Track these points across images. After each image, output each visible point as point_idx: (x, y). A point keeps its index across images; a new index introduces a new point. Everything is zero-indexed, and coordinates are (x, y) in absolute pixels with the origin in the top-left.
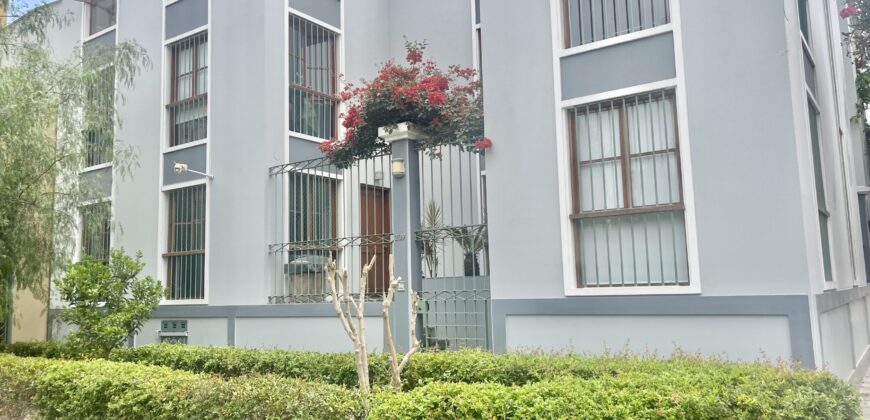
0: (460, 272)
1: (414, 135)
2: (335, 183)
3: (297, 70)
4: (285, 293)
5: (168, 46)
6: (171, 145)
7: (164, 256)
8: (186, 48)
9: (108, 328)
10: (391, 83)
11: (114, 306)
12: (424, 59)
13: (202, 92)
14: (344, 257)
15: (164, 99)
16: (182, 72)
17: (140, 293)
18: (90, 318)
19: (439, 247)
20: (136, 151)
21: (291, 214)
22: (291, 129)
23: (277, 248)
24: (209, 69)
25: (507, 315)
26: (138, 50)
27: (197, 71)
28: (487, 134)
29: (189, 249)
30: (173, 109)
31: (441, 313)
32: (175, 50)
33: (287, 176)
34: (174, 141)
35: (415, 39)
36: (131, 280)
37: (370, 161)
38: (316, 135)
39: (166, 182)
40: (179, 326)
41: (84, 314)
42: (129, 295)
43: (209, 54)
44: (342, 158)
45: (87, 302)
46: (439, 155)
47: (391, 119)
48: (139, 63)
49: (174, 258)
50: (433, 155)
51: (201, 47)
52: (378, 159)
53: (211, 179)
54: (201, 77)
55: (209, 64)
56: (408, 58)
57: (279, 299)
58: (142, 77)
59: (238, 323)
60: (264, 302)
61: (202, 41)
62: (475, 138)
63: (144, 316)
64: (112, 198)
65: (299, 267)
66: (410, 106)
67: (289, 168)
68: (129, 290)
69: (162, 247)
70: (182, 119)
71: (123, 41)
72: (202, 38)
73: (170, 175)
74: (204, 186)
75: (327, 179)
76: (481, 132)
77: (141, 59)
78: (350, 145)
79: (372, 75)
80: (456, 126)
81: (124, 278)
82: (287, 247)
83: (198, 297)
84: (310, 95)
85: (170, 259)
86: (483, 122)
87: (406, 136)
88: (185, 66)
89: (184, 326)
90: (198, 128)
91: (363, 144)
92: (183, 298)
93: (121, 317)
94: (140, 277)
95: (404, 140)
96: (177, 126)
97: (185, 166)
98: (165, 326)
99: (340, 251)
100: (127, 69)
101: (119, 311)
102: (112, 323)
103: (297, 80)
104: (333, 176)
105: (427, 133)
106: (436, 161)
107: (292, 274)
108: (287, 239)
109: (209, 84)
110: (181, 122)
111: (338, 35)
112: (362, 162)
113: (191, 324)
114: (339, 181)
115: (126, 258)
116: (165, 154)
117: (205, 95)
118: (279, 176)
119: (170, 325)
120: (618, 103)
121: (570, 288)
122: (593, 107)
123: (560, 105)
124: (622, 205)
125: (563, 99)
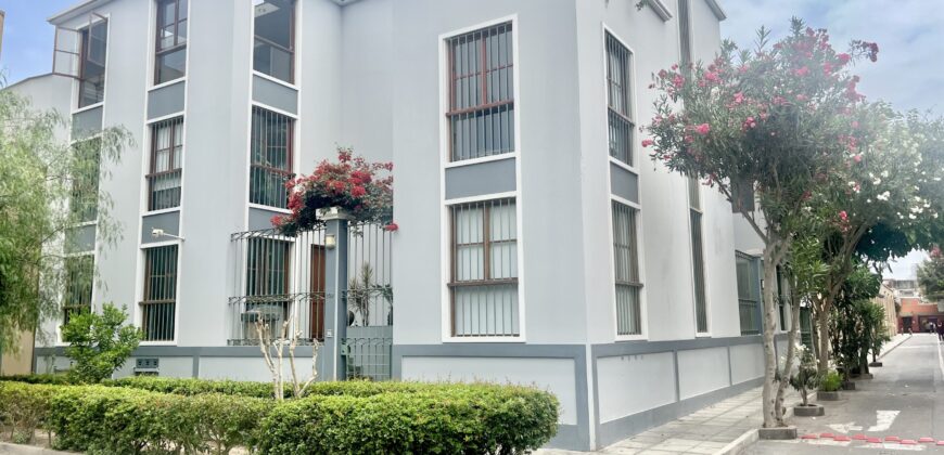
1: (343, 216)
2: (287, 245)
3: (259, 151)
4: (242, 337)
5: (149, 125)
6: (150, 210)
7: (140, 304)
8: (166, 127)
9: (101, 363)
10: (323, 179)
11: (104, 346)
12: (353, 157)
13: (177, 167)
15: (145, 170)
16: (161, 148)
17: (124, 337)
18: (87, 355)
19: (372, 301)
21: (249, 271)
22: (251, 201)
23: (234, 300)
24: (184, 147)
25: (403, 356)
26: (125, 132)
27: (173, 149)
28: (396, 220)
29: (162, 298)
30: (153, 179)
32: (155, 128)
33: (245, 242)
34: (152, 206)
35: (346, 147)
36: (117, 327)
37: (310, 233)
38: (272, 205)
39: (143, 242)
40: (152, 363)
41: (82, 351)
42: (116, 338)
43: (185, 134)
44: (291, 230)
45: (84, 344)
46: (362, 234)
47: (326, 203)
48: (126, 143)
49: (149, 305)
50: (356, 233)
51: (178, 127)
52: (316, 232)
53: (183, 241)
54: (177, 153)
55: (184, 143)
56: (340, 158)
57: (237, 342)
58: (127, 153)
59: (202, 361)
60: (225, 344)
61: (179, 122)
62: (387, 219)
63: (127, 354)
64: (95, 252)
65: (252, 316)
66: (340, 196)
67: (247, 235)
68: (116, 335)
69: (139, 296)
70: (159, 187)
71: (111, 125)
72: (180, 120)
73: (147, 236)
74: (177, 246)
75: (282, 242)
76: (391, 217)
77: (127, 139)
78: (295, 221)
79: (310, 173)
80: (374, 212)
81: (113, 324)
82: (244, 300)
83: (169, 339)
85: (145, 307)
86: (392, 212)
87: (336, 217)
88: (164, 142)
89: (156, 363)
90: (174, 196)
91: (305, 221)
92: (156, 340)
93: (110, 355)
94: (125, 324)
95: (335, 220)
96: (155, 193)
97: (161, 231)
98: (140, 362)
99: (290, 302)
100: (114, 148)
101: (109, 350)
102: (103, 359)
103: (258, 160)
104: (287, 239)
105: (353, 214)
106: (359, 237)
107: (247, 322)
108: (244, 293)
109: (183, 160)
110: (159, 189)
111: (294, 120)
112: (305, 233)
113: (162, 362)
114: (292, 243)
115: (115, 310)
116: (144, 217)
117: (180, 170)
118: (239, 241)
119: (145, 362)
120: (480, 204)
121: (446, 337)
122: (466, 206)
123: (444, 203)
124: (481, 278)
125: (446, 198)
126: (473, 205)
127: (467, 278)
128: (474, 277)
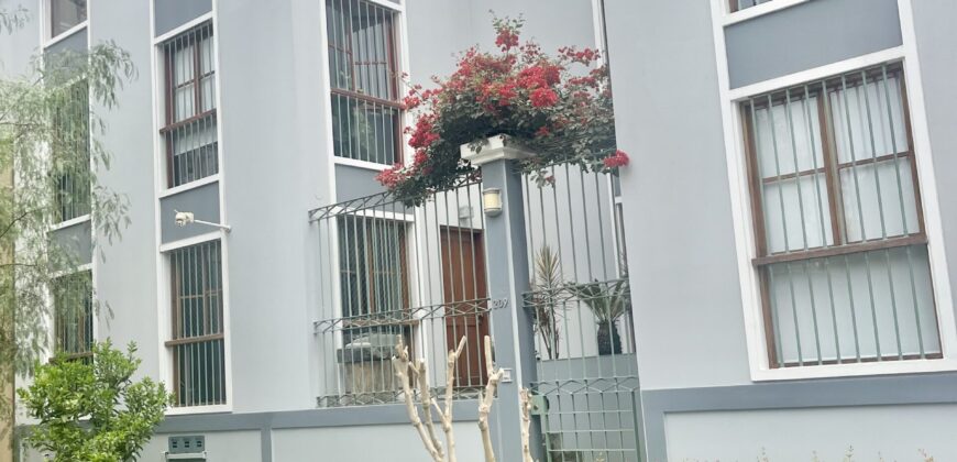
0: (592, 349)
1: (513, 153)
2: (403, 227)
3: (342, 69)
4: (341, 391)
5: (159, 45)
6: (170, 186)
7: (167, 345)
8: (187, 44)
9: (95, 455)
10: (476, 80)
11: (101, 423)
12: (522, 41)
13: (209, 108)
14: (423, 337)
15: (158, 121)
16: (180, 82)
17: (136, 402)
18: (70, 441)
19: (559, 311)
20: (123, 201)
21: (343, 276)
22: (337, 153)
23: (325, 326)
24: (217, 75)
25: (666, 413)
26: (118, 54)
27: (200, 79)
28: (621, 146)
29: (201, 334)
30: (171, 134)
31: (567, 412)
32: (169, 50)
33: (334, 221)
34: (173, 180)
35: (508, 16)
36: (122, 385)
37: (451, 193)
38: (373, 160)
39: (165, 240)
40: (193, 444)
41: (62, 436)
42: (122, 406)
43: (216, 53)
44: (411, 192)
45: (64, 419)
46: (551, 180)
47: (478, 131)
48: (120, 72)
49: (182, 346)
50: (541, 181)
51: (204, 44)
52: (463, 190)
53: (228, 231)
54: (207, 87)
55: (216, 67)
56: (499, 42)
57: (333, 400)
58: (124, 91)
59: (275, 437)
60: (312, 405)
61: (205, 36)
62: (603, 151)
63: (144, 434)
64: (93, 266)
65: (357, 352)
66: (505, 110)
67: (337, 210)
68: (121, 399)
69: (164, 333)
70: (183, 148)
71: (97, 43)
72: (205, 31)
73: (170, 230)
74: (218, 242)
75: (391, 223)
76: (612, 142)
77: (123, 66)
78: (422, 173)
79: (447, 70)
80: (574, 136)
81: (114, 381)
82: (340, 325)
83: (217, 402)
84: (361, 103)
85: (176, 349)
86: (613, 128)
87: (501, 155)
88: (184, 72)
89: (200, 444)
90: (205, 160)
91: (440, 171)
92: (197, 403)
93: (111, 438)
94: (135, 379)
95: (499, 160)
96: (176, 158)
97: (190, 215)
98: (174, 444)
99: (416, 325)
100: (103, 81)
101: (108, 429)
102: (100, 447)
103: (342, 83)
104: (399, 217)
105: (531, 148)
106: (548, 188)
107: (348, 363)
108: (338, 314)
109: (216, 98)
110: (182, 152)
111: (396, 13)
112: (440, 195)
113: (210, 440)
114: (409, 224)
115: (115, 353)
116: (162, 199)
117: (214, 112)
118: (323, 222)
119: (181, 443)
120: (815, 88)
121: (760, 371)
122: (779, 97)
123: (728, 96)
124: (830, 241)
125: (732, 87)
126: (797, 92)
127: (796, 244)
128: (815, 242)
